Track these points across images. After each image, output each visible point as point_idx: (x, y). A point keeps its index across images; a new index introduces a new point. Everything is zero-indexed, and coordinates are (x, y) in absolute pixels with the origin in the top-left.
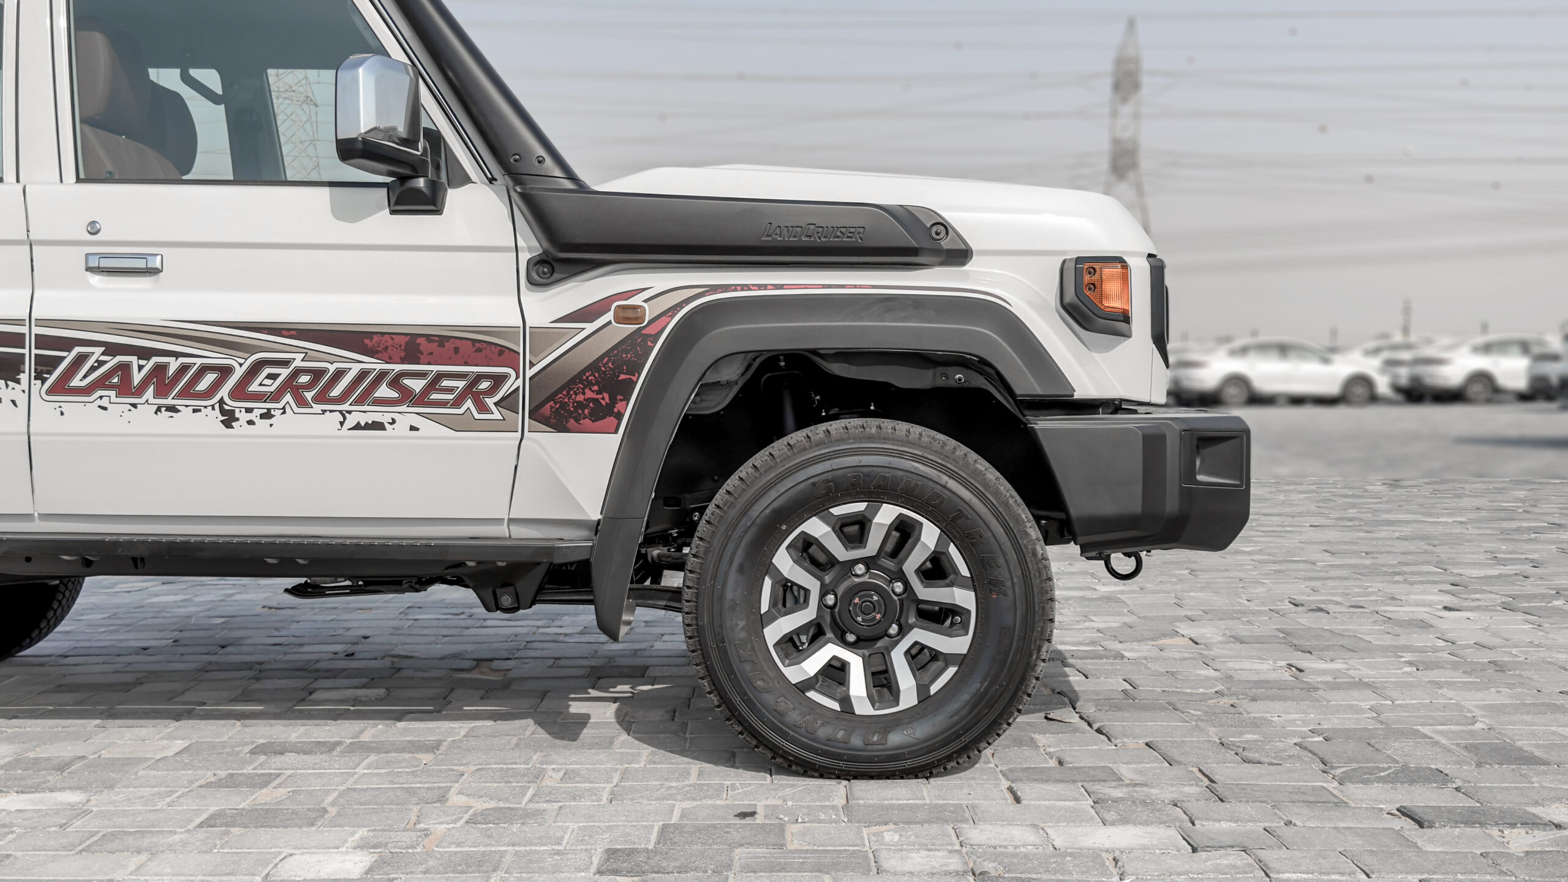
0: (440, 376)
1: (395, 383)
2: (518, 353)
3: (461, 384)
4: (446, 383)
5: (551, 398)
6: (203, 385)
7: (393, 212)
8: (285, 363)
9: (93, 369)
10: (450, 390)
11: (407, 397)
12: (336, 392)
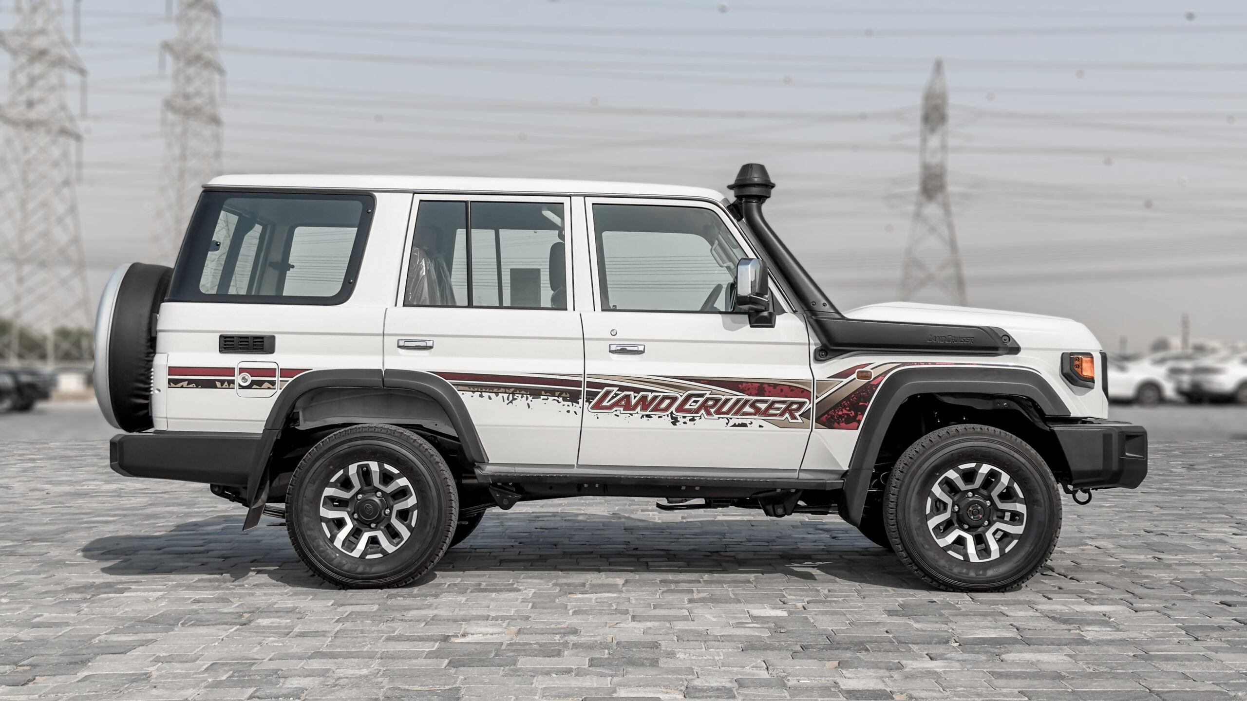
0: (774, 402)
1: (753, 405)
2: (811, 392)
3: (783, 406)
4: (777, 405)
5: (827, 412)
6: (663, 406)
7: (751, 326)
8: (702, 396)
9: (613, 397)
10: (778, 409)
11: (758, 411)
12: (725, 409)
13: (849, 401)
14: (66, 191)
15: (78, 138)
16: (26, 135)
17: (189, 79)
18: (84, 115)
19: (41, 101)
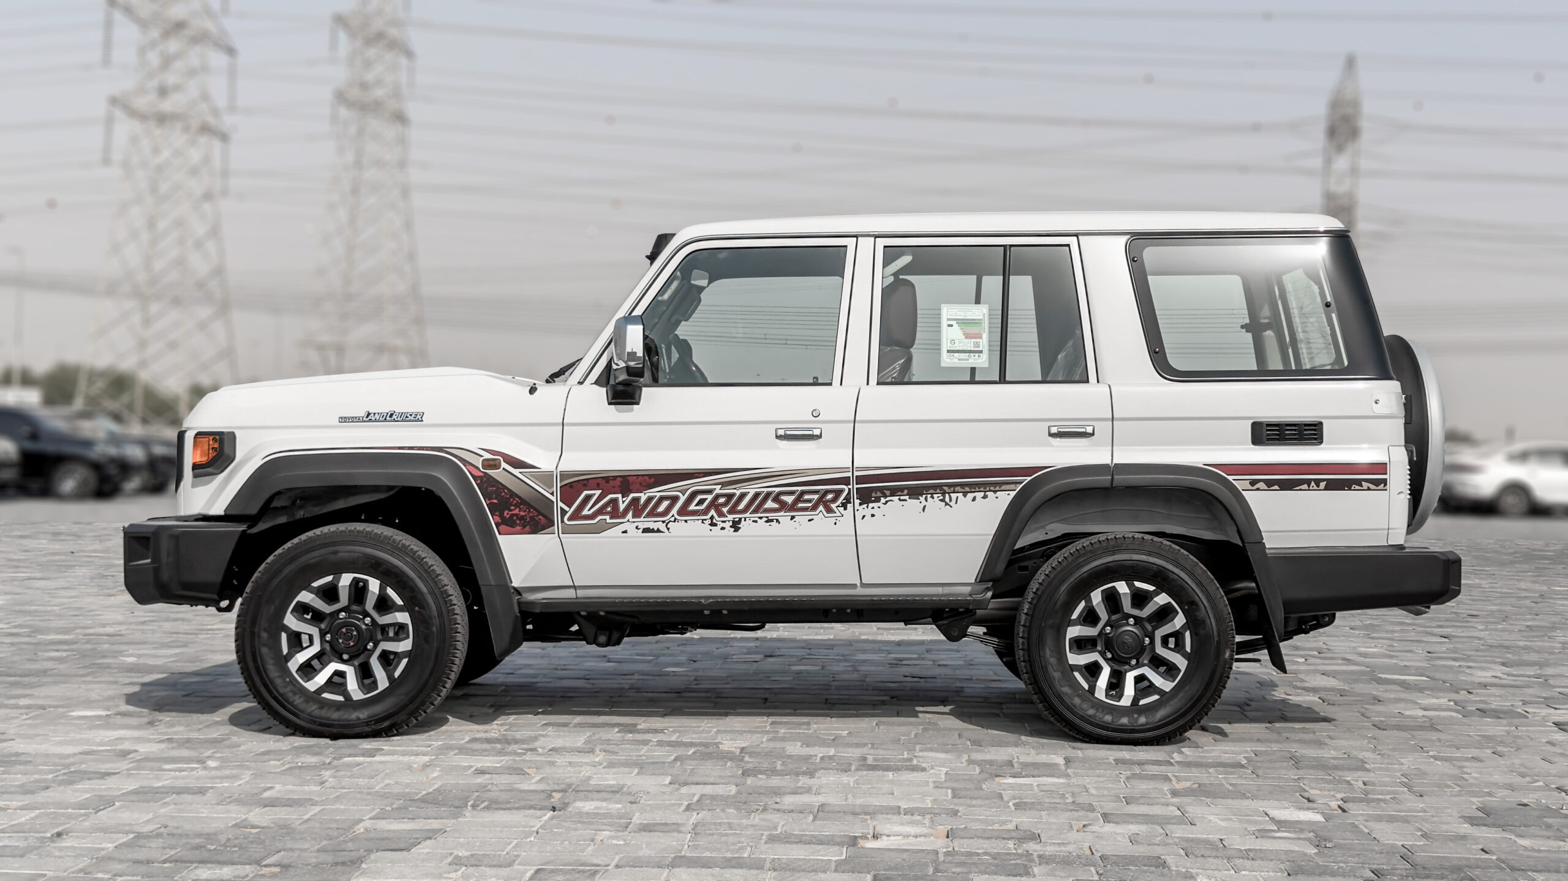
14: (207, 207)
15: (224, 137)
16: (157, 132)
17: (368, 64)
18: (232, 109)
19: (177, 88)
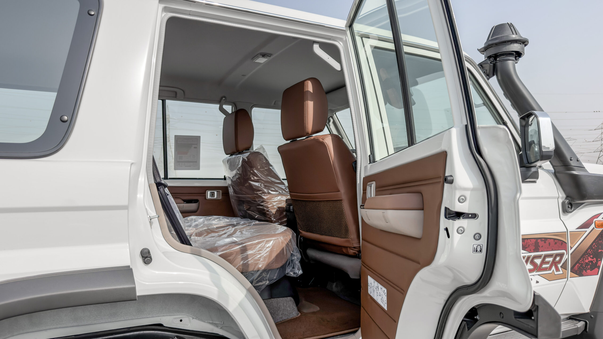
0: (546, 256)
1: (532, 262)
2: (566, 243)
3: (551, 259)
4: (547, 259)
5: (578, 262)
10: (548, 263)
11: (536, 268)
13: (592, 249)
